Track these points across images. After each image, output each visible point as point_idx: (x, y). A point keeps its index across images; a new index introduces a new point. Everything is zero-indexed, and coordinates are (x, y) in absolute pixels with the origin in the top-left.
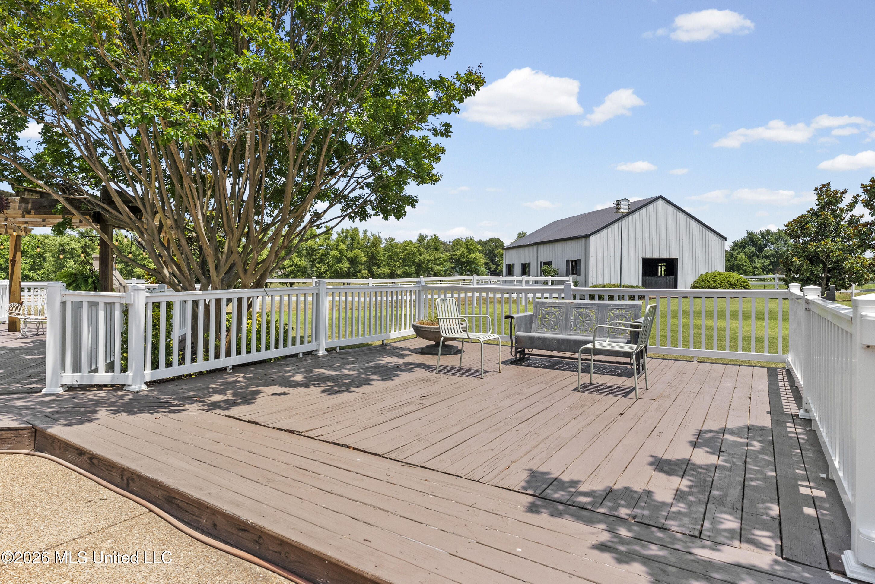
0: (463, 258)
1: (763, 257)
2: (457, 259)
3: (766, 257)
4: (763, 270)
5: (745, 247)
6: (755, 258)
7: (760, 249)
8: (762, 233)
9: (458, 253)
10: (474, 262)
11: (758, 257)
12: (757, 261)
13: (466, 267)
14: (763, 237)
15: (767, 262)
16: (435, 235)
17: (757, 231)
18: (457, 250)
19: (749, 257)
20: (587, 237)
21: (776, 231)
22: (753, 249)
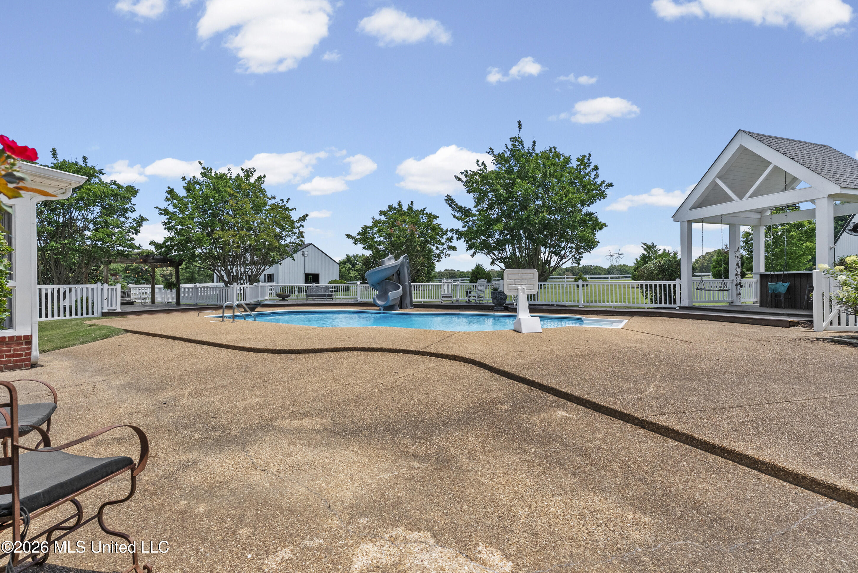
1: (355, 271)
3: (357, 271)
4: (355, 278)
5: (345, 264)
6: (351, 271)
7: (353, 266)
8: (354, 256)
11: (352, 270)
12: (352, 273)
14: (355, 258)
15: (357, 274)
17: (351, 255)
19: (348, 271)
21: (361, 255)
22: (350, 266)
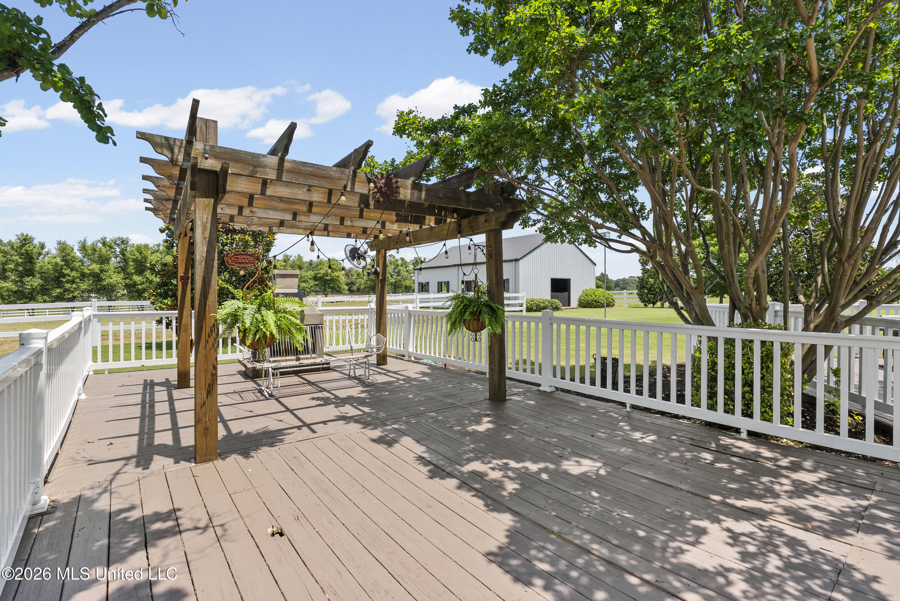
0: (327, 276)
2: (320, 277)
9: (322, 272)
10: (337, 280)
13: (329, 284)
16: (299, 256)
18: (321, 269)
20: (517, 260)
